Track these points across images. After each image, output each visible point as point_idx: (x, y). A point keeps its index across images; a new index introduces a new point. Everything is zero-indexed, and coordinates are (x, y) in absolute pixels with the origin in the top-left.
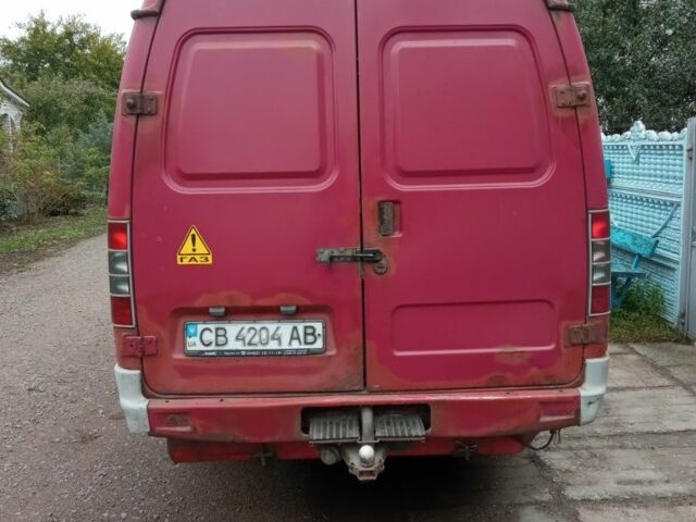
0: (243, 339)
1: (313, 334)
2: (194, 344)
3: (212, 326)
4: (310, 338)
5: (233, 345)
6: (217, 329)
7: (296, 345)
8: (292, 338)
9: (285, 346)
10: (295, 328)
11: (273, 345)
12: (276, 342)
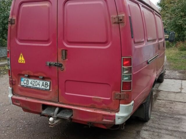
0: (32, 84)
1: (47, 85)
2: (22, 83)
3: (26, 79)
4: (46, 86)
5: (30, 85)
6: (27, 80)
7: (43, 87)
8: (42, 85)
9: (40, 87)
10: (43, 83)
11: (38, 86)
12: (39, 86)
